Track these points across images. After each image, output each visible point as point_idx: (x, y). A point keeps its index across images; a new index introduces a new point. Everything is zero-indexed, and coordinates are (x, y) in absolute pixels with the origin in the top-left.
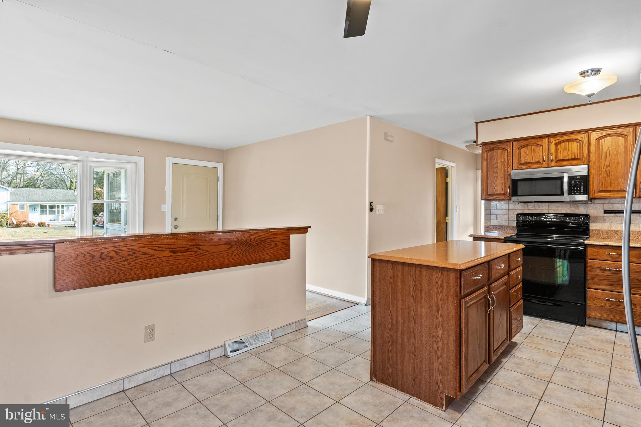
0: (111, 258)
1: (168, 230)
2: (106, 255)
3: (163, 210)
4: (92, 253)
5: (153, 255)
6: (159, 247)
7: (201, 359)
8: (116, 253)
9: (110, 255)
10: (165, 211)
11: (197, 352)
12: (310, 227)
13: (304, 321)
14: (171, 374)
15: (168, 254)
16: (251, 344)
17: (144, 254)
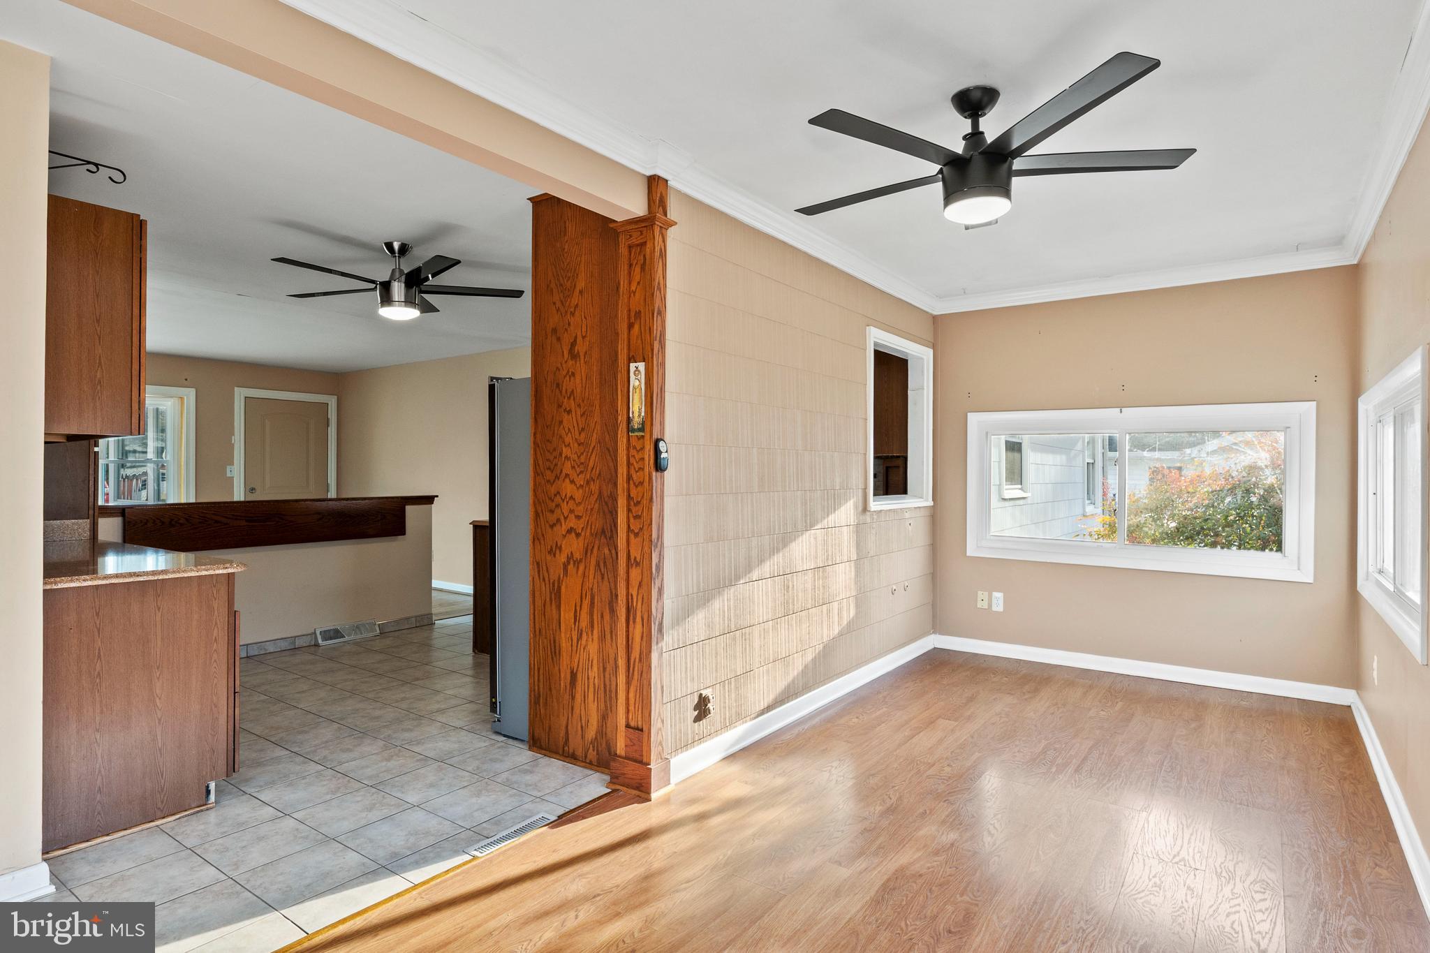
0: (181, 524)
1: (239, 495)
2: (176, 522)
3: (229, 475)
4: (162, 519)
5: (227, 524)
6: (233, 515)
7: (284, 645)
8: (187, 520)
9: (181, 521)
10: (233, 477)
11: (279, 637)
12: (437, 496)
13: (429, 616)
14: (247, 657)
15: (243, 523)
16: (349, 635)
17: (217, 522)
